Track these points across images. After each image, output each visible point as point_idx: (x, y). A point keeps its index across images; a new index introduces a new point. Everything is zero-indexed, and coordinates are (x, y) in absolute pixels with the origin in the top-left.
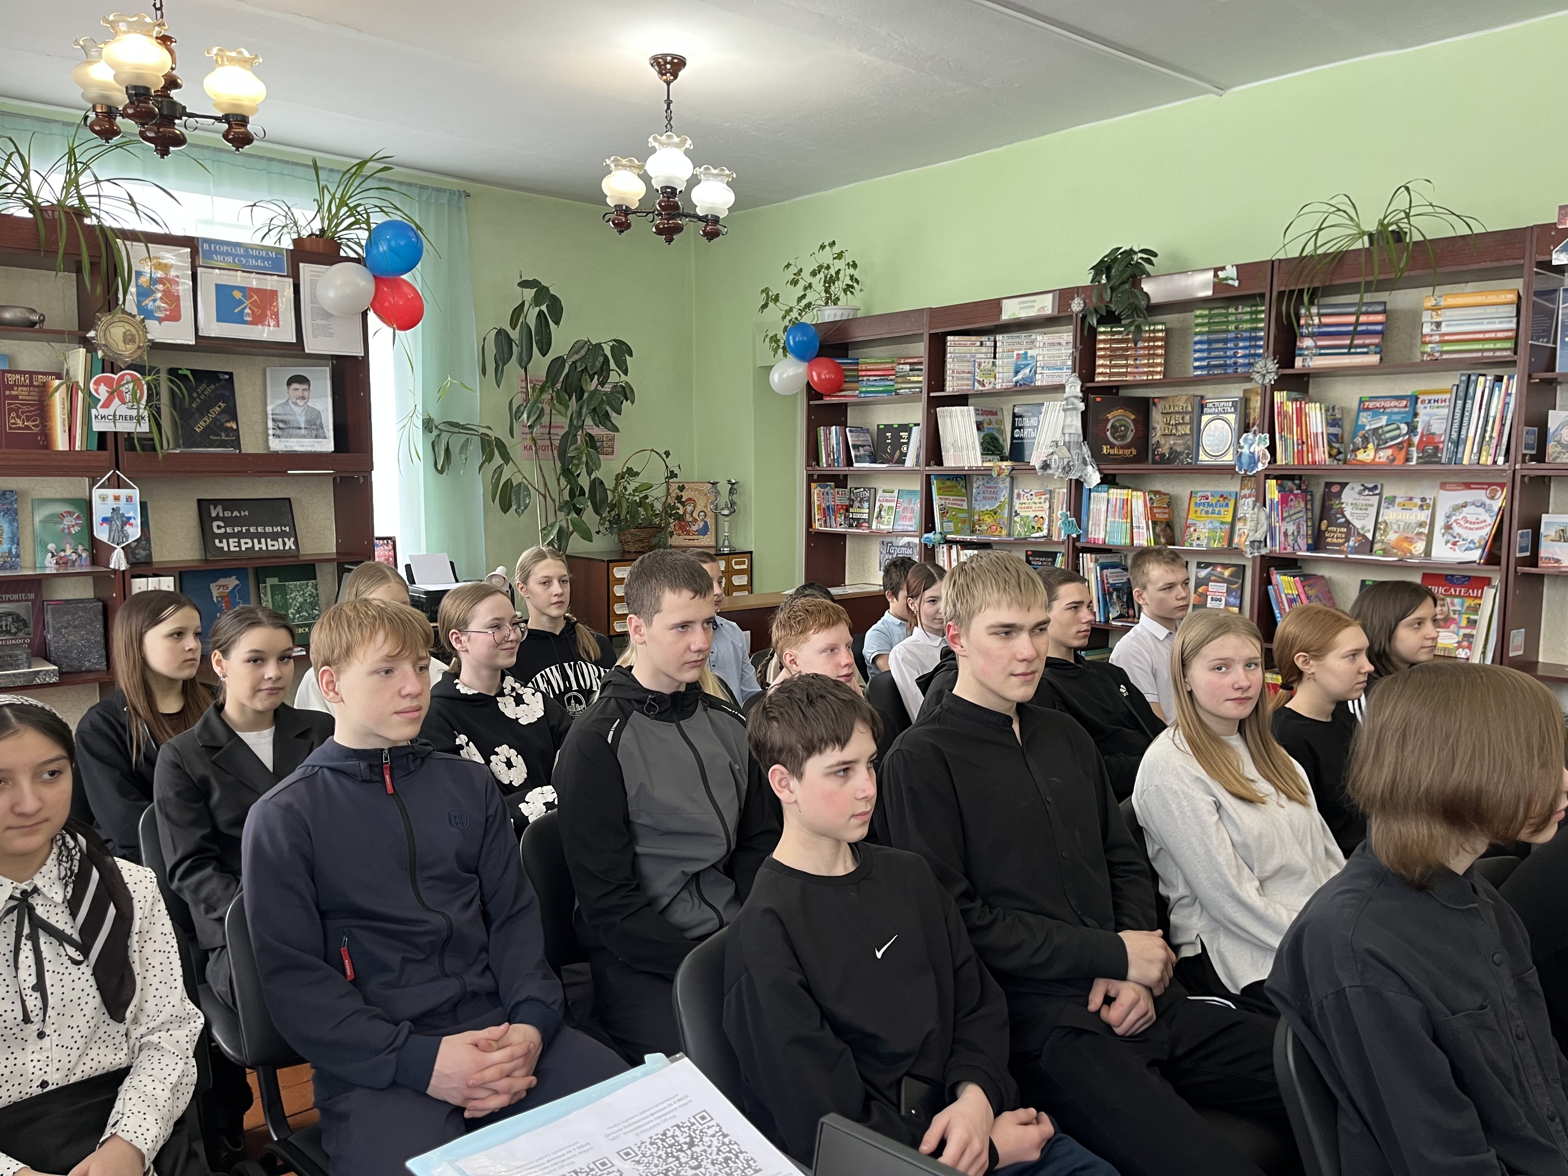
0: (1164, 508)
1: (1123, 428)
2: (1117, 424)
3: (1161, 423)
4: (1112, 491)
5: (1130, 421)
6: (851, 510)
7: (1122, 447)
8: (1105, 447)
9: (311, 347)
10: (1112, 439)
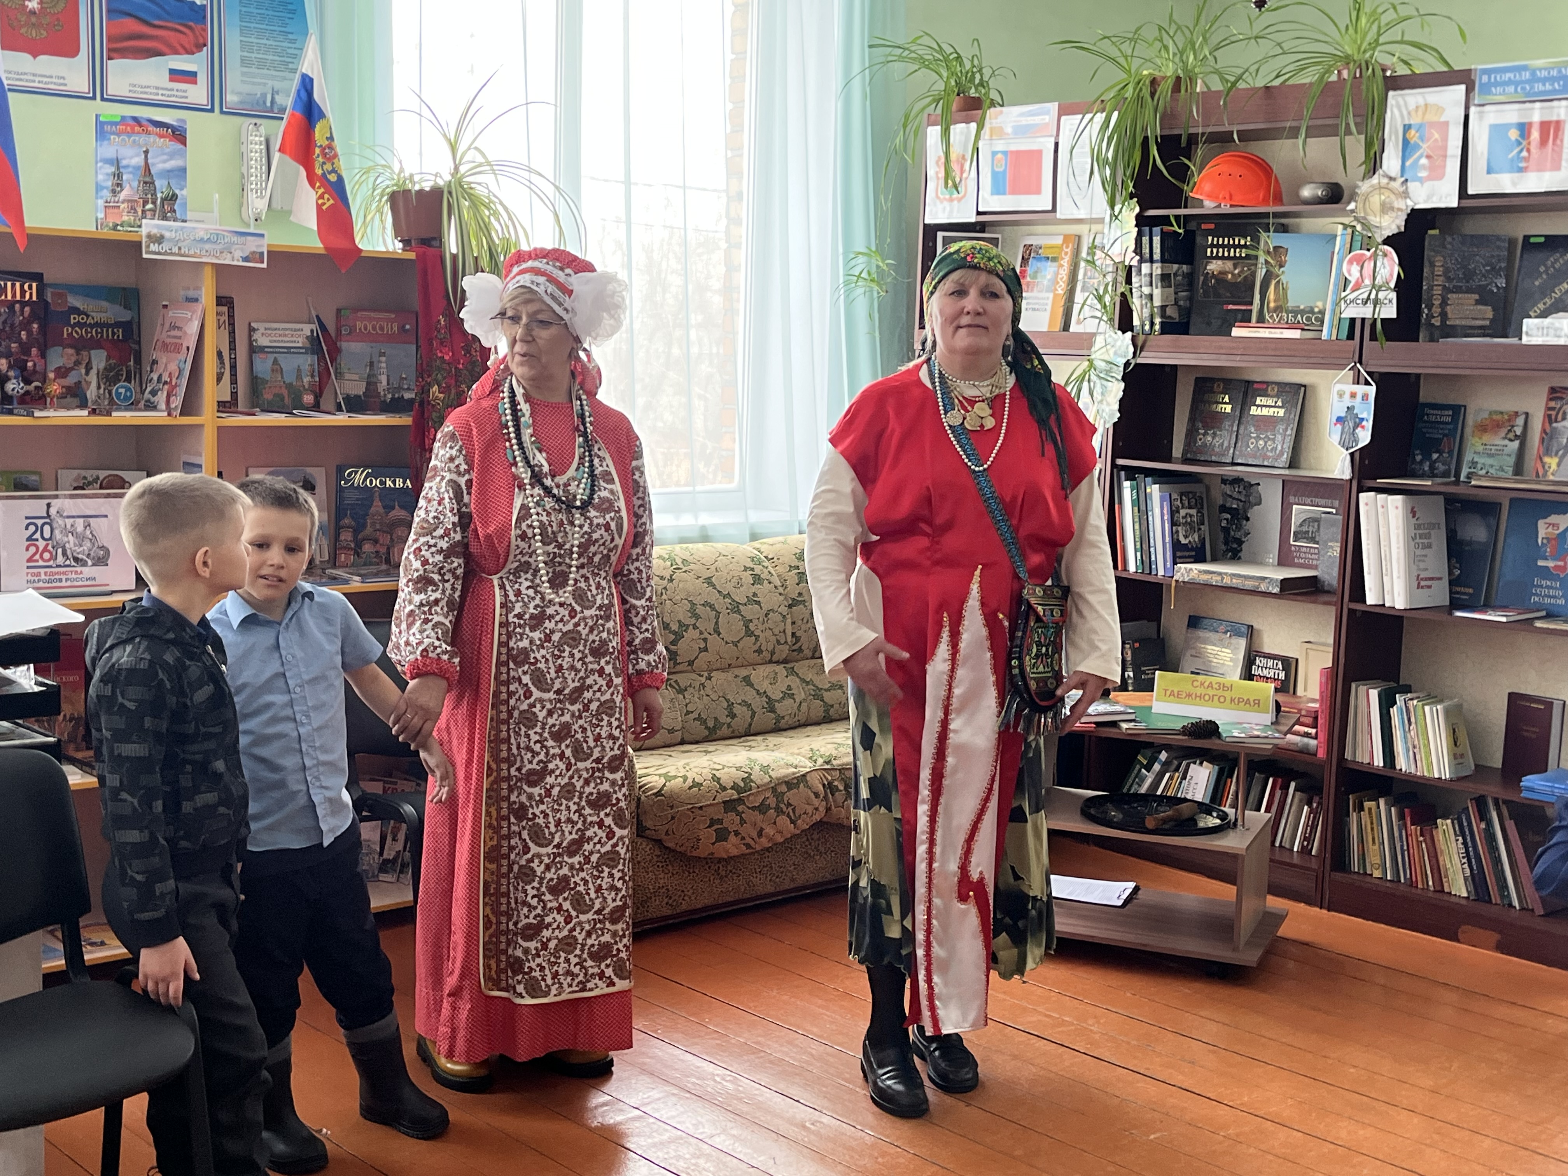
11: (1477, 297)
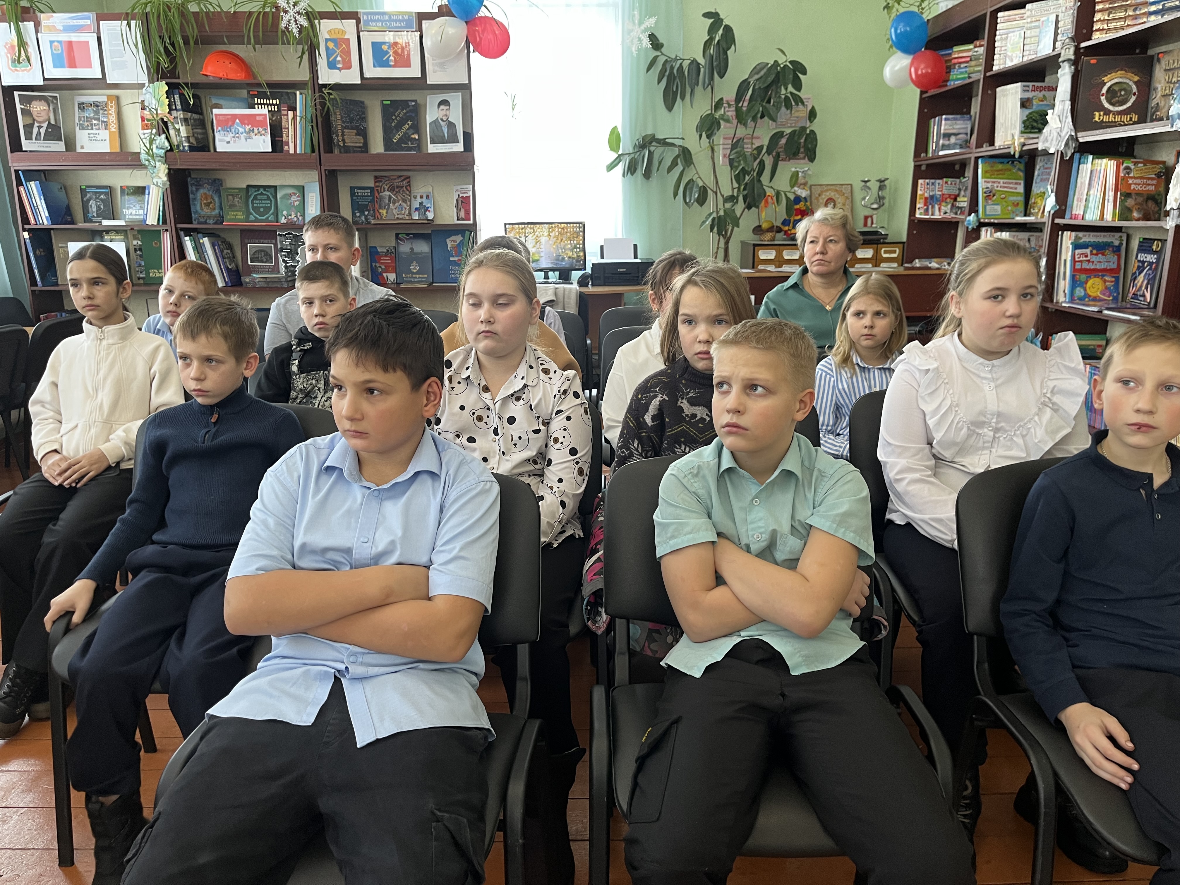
0: (1152, 179)
1: (1123, 93)
2: (1116, 88)
3: (1163, 81)
4: (1096, 161)
5: (1131, 83)
6: (958, 199)
7: (1120, 113)
8: (1097, 114)
9: (431, 80)
10: (1107, 105)
11: (356, 131)
